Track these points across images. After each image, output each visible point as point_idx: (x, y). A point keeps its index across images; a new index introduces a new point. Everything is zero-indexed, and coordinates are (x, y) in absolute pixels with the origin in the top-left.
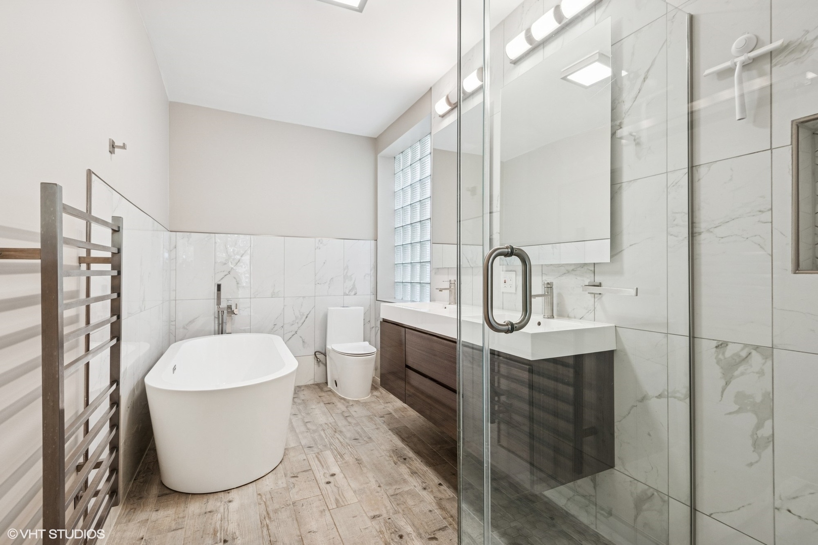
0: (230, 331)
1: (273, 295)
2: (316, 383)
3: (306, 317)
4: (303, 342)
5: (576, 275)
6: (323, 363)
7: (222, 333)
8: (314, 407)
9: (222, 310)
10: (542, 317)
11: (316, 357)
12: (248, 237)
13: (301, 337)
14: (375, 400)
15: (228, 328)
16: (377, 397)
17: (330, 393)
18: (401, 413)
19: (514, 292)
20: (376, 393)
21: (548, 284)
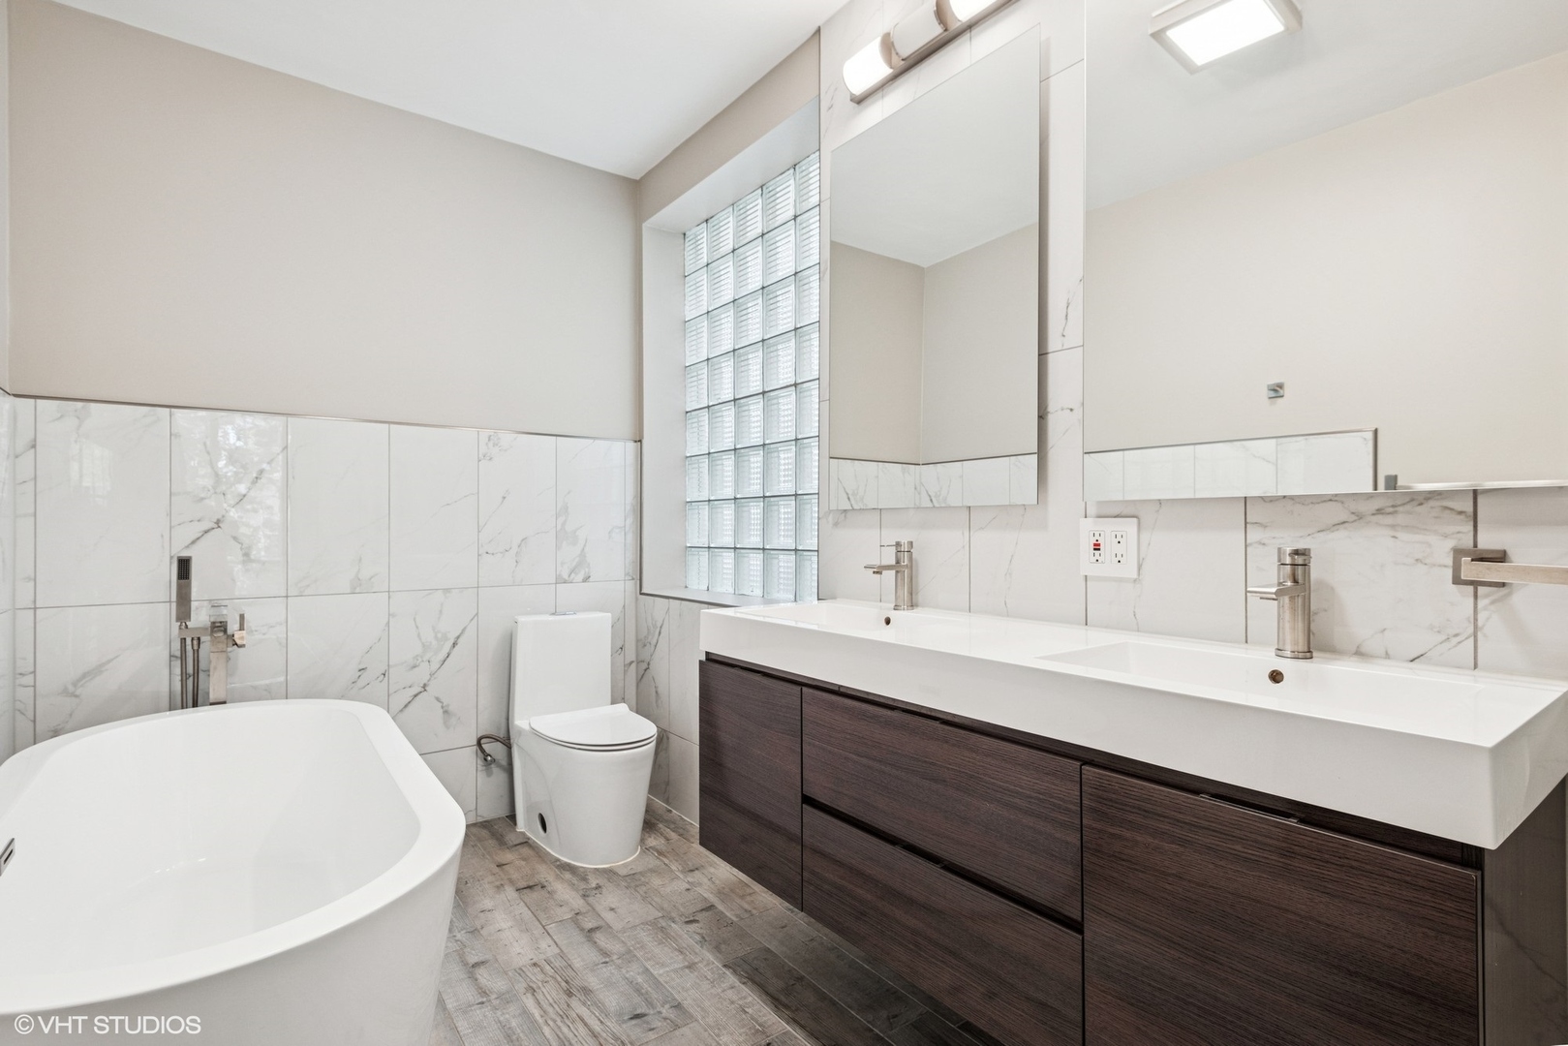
0: (222, 697)
1: (357, 587)
2: (480, 820)
3: (454, 645)
4: (446, 712)
5: (1393, 527)
6: (500, 766)
7: (195, 704)
8: (488, 903)
9: (196, 636)
10: (1272, 652)
11: (483, 751)
12: (277, 422)
13: (438, 699)
14: (658, 862)
15: (215, 687)
16: (660, 853)
17: (525, 850)
18: (739, 901)
19: (1135, 576)
20: (653, 841)
21: (1296, 552)
